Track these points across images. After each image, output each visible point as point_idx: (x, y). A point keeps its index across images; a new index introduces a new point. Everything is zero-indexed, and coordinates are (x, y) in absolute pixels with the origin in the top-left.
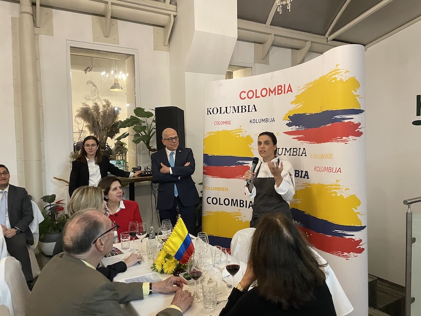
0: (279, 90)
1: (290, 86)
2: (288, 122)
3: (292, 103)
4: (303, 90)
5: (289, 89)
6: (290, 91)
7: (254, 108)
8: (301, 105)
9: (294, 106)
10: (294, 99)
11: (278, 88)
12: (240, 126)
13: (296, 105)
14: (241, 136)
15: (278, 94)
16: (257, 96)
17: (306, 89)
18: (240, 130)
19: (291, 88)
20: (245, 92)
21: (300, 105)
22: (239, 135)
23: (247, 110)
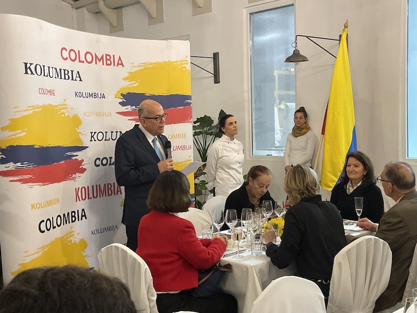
0: (107, 60)
1: (120, 58)
2: (121, 101)
3: (124, 79)
4: (138, 68)
5: (120, 62)
6: (120, 64)
7: (78, 76)
8: (137, 84)
9: (127, 83)
10: (126, 75)
11: (106, 57)
12: (65, 100)
13: (130, 83)
14: (66, 115)
15: (107, 64)
16: (81, 60)
17: (142, 68)
18: (64, 106)
19: (121, 61)
20: (66, 50)
21: (135, 83)
22: (64, 113)
23: (71, 78)
